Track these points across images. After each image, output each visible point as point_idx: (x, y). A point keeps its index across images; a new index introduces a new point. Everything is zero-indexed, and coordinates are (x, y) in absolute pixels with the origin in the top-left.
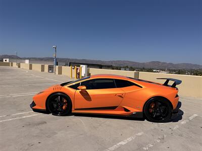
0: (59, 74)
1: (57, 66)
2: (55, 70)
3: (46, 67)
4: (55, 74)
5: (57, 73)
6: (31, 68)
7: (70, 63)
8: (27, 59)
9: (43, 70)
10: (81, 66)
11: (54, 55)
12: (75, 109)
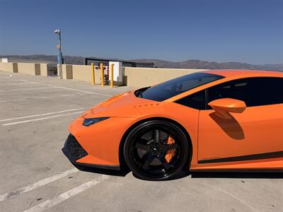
0: (68, 78)
1: (64, 66)
2: (61, 72)
3: (44, 67)
4: (62, 78)
5: (65, 76)
6: (16, 70)
7: (87, 59)
8: (5, 57)
9: (38, 72)
10: (110, 63)
11: (58, 46)
12: (199, 162)
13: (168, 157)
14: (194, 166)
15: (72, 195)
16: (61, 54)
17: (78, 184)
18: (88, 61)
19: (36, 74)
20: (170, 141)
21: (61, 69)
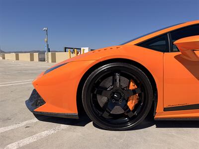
0: (52, 62)
1: (50, 53)
2: (48, 58)
3: (36, 55)
4: (48, 62)
5: (50, 60)
6: (17, 58)
7: (66, 48)
9: (32, 59)
10: (82, 48)
11: (46, 40)
12: (165, 110)
13: (131, 104)
14: (160, 114)
15: (21, 145)
16: (48, 45)
17: (32, 134)
18: (67, 49)
19: (31, 60)
20: (132, 86)
21: (48, 56)
